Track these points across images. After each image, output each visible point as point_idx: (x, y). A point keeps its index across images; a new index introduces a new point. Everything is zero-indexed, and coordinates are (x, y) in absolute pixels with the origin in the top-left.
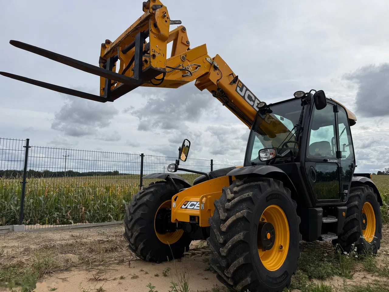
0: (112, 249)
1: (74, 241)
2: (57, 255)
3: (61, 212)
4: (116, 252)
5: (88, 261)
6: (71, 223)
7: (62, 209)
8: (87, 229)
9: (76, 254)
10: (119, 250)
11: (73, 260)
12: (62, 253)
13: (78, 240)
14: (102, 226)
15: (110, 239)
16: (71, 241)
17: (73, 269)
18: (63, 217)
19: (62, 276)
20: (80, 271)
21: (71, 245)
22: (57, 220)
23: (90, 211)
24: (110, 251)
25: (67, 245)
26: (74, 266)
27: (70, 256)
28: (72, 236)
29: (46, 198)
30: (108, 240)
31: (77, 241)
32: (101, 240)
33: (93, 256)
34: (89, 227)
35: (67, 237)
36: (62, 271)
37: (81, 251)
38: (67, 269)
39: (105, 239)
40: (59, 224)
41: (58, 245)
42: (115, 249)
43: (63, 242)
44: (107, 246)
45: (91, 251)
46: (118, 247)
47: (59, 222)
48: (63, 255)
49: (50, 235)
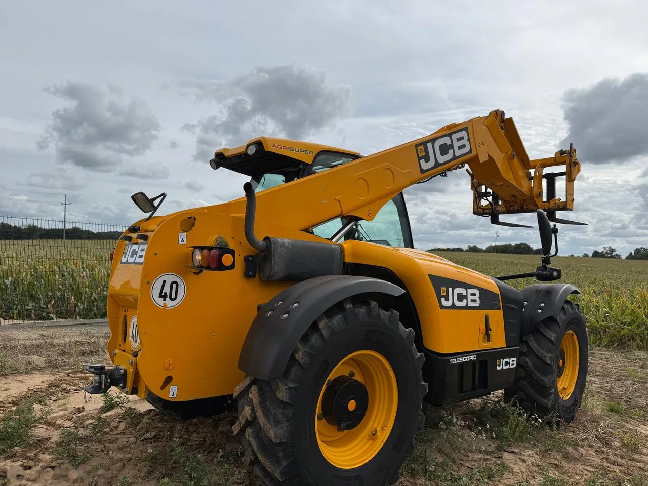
0: (91, 352)
1: (43, 341)
2: (18, 356)
3: (37, 303)
4: (95, 356)
5: (56, 364)
6: (52, 319)
7: (39, 299)
8: (68, 328)
9: (43, 356)
10: (102, 353)
11: (37, 363)
12: (23, 354)
13: (48, 341)
14: (90, 324)
15: (92, 340)
16: (39, 341)
17: (35, 372)
18: (42, 309)
19: (19, 378)
20: (42, 374)
21: (38, 346)
22: (32, 314)
23: (83, 303)
24: (88, 354)
25: (33, 345)
26: (37, 369)
27: (35, 358)
28: (43, 335)
29: (15, 283)
30: (88, 341)
31: (46, 342)
32: (78, 341)
33: (65, 359)
34: (71, 325)
35: (37, 336)
36: (20, 373)
37: (50, 353)
38: (28, 372)
39: (85, 341)
40: (35, 320)
41: (20, 345)
42: (95, 352)
43: (28, 343)
44: (86, 348)
45: (63, 353)
46: (100, 350)
47: (35, 316)
48: (25, 357)
49: (14, 333)
